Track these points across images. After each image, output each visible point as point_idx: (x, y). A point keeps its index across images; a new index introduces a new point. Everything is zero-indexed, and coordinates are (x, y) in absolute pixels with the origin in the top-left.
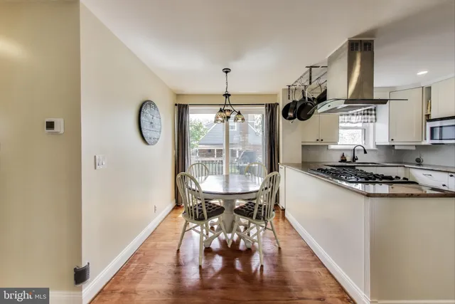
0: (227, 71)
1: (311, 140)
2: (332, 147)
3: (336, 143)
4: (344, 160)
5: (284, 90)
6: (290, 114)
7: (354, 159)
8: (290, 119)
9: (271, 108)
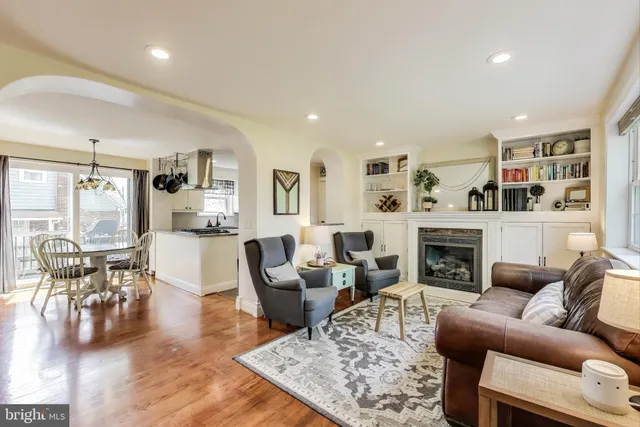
0: (94, 142)
1: (180, 208)
2: (200, 214)
3: (202, 210)
4: (210, 226)
5: (154, 160)
6: (161, 186)
7: (218, 224)
8: (161, 189)
9: (141, 175)
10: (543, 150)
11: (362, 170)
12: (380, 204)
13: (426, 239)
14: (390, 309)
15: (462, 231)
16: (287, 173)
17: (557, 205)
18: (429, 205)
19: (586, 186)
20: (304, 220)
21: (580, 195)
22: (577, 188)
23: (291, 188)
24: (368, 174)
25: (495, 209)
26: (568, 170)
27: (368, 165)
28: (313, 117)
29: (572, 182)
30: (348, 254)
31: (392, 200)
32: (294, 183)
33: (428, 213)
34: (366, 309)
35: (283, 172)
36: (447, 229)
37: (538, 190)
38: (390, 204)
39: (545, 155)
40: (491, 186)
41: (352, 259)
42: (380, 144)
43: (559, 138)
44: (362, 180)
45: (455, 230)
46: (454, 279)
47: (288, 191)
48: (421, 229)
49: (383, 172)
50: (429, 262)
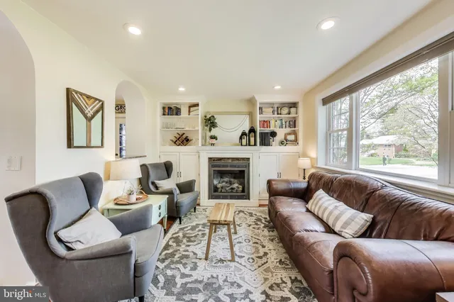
10: (277, 111)
11: (160, 111)
12: (175, 140)
13: (213, 166)
14: (200, 228)
15: (238, 159)
16: (89, 97)
17: (282, 143)
18: (214, 141)
19: (295, 133)
20: (109, 153)
21: (291, 137)
22: (290, 134)
23: (93, 117)
24: (164, 114)
25: (255, 145)
26: (288, 123)
27: (164, 108)
28: (135, 31)
29: (288, 130)
30: (153, 183)
31: (184, 136)
32: (97, 112)
33: (213, 147)
34: (181, 234)
35: (82, 94)
36: (228, 158)
37: (273, 134)
38: (183, 140)
39: (278, 114)
40: (252, 130)
41: (157, 188)
42: (182, 89)
43: (283, 105)
44: (159, 119)
45: (233, 159)
46: (232, 192)
47: (89, 119)
48: (210, 159)
49: (177, 114)
50: (215, 182)
